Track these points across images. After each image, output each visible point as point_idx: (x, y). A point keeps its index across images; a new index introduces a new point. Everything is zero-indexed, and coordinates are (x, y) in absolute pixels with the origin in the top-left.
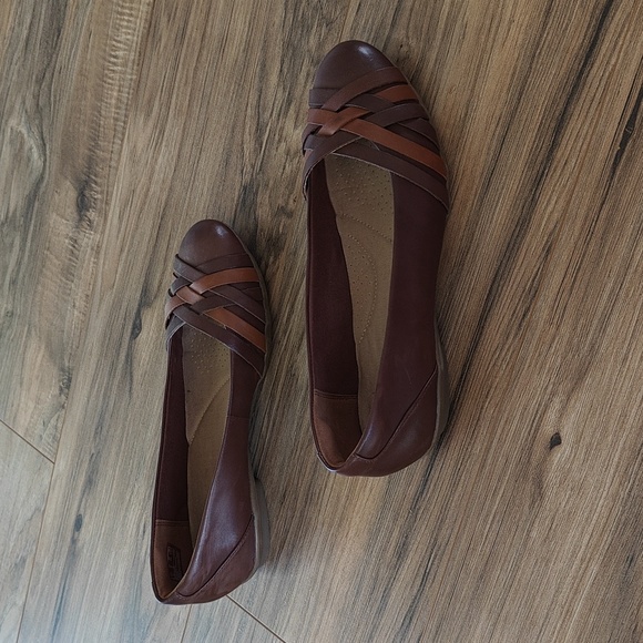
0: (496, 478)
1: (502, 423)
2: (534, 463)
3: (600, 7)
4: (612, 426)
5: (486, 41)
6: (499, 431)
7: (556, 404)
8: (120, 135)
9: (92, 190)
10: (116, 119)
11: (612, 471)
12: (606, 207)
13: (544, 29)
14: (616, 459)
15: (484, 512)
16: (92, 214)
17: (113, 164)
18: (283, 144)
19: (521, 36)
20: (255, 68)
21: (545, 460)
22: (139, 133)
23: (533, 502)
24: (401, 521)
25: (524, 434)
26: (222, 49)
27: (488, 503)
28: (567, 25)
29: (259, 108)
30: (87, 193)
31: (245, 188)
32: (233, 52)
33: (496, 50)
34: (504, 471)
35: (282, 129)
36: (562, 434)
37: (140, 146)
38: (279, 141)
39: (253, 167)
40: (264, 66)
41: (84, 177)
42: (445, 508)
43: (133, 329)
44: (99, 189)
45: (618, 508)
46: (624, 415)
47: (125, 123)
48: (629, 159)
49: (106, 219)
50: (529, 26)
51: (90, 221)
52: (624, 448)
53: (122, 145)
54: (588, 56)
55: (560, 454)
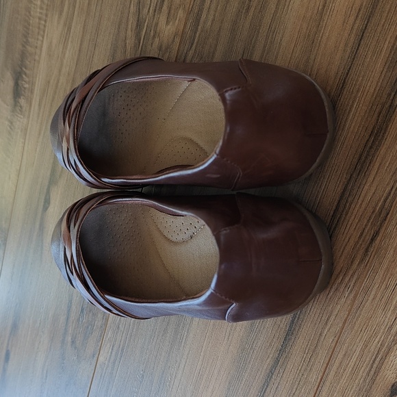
8: (42, 33)
9: (23, 80)
10: (40, 19)
16: (22, 101)
17: (37, 57)
18: (157, 40)
22: (54, 30)
30: (20, 82)
35: (157, 24)
37: (55, 41)
38: (154, 36)
41: (18, 69)
43: (45, 202)
44: (27, 79)
47: (45, 21)
49: (31, 106)
51: (21, 107)
53: (42, 41)
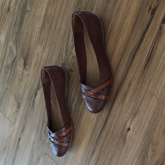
0: (115, 137)
1: (117, 124)
2: (124, 134)
3: (144, 31)
4: (141, 127)
5: (118, 36)
6: (117, 126)
7: (129, 121)
8: (35, 49)
9: (27, 61)
10: (34, 45)
11: (141, 137)
12: (143, 77)
13: (131, 35)
14: (142, 135)
15: (112, 145)
16: (27, 67)
17: (33, 55)
18: (72, 55)
19: (126, 36)
20: (66, 37)
21: (126, 134)
22: (39, 49)
23: (123, 143)
24: (94, 145)
25: (122, 127)
26: (59, 31)
27: (113, 143)
28: (136, 34)
29: (67, 46)
30: (26, 61)
31: (63, 64)
32: (62, 32)
33: (120, 38)
34: (117, 136)
35: (72, 51)
36: (130, 128)
37: (39, 52)
38: (71, 54)
39: (65, 59)
40: (69, 36)
41: (26, 58)
42: (103, 143)
43: (35, 95)
44: (29, 61)
45: (142, 146)
46: (144, 125)
47: (36, 46)
48: (148, 66)
49: (30, 68)
50: (128, 33)
51: (27, 68)
52: (144, 132)
53: (35, 51)
54: (141, 42)
55: (130, 133)
